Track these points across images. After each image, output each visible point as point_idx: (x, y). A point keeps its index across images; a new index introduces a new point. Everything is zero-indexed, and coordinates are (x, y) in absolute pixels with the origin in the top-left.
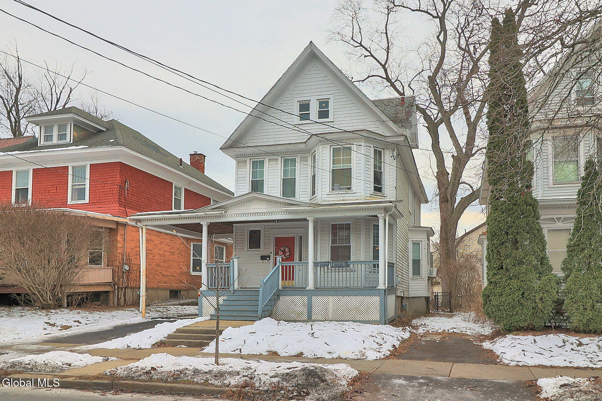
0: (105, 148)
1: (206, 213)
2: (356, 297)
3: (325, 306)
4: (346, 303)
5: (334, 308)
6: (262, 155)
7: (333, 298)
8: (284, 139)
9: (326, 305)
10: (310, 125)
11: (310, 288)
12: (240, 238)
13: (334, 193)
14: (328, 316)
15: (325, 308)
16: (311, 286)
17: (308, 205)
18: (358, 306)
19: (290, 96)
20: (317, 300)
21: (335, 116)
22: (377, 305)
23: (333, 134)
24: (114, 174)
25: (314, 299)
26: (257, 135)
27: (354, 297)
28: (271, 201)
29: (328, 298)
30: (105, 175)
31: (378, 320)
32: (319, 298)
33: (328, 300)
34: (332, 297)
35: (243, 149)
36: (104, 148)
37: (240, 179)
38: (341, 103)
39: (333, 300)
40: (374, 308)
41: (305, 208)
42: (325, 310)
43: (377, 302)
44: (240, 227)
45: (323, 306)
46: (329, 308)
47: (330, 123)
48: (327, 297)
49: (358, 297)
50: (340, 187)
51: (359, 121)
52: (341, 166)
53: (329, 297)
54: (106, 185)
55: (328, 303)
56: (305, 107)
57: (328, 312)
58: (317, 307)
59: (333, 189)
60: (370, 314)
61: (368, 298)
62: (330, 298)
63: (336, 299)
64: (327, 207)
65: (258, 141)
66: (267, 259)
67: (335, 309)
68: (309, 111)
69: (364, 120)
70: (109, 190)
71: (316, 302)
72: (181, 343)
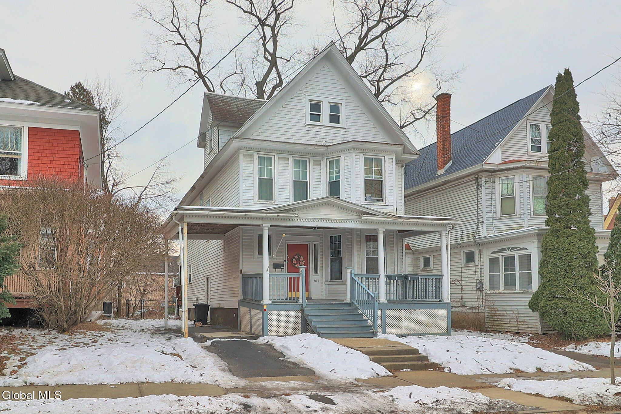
2: (426, 310)
3: (397, 320)
4: (417, 316)
5: (407, 322)
6: (271, 151)
7: (405, 312)
8: (294, 137)
9: (398, 318)
10: (323, 128)
11: (383, 301)
12: (248, 242)
13: (369, 204)
14: (401, 330)
15: (398, 322)
16: (383, 299)
17: (387, 216)
18: (428, 319)
19: (301, 92)
20: (390, 314)
21: (348, 123)
22: (444, 317)
24: (70, 146)
25: (387, 312)
26: (264, 128)
27: (424, 310)
28: (346, 208)
29: (400, 312)
30: (55, 145)
31: (446, 332)
32: (392, 312)
33: (400, 314)
34: (404, 311)
35: (254, 141)
37: (246, 175)
38: (352, 111)
39: (405, 314)
40: (441, 321)
41: (383, 219)
42: (398, 324)
43: (444, 315)
45: (395, 320)
46: (402, 322)
47: (343, 129)
48: (399, 311)
49: (428, 310)
50: (372, 198)
51: (369, 132)
52: (374, 177)
53: (401, 310)
55: (400, 316)
56: (315, 107)
57: (401, 325)
58: (390, 321)
59: (366, 200)
60: (439, 326)
61: (436, 311)
62: (403, 311)
63: (408, 313)
64: (406, 220)
65: (265, 135)
66: (282, 267)
67: (408, 323)
68: (320, 112)
69: (374, 133)
71: (389, 315)
72: (403, 367)
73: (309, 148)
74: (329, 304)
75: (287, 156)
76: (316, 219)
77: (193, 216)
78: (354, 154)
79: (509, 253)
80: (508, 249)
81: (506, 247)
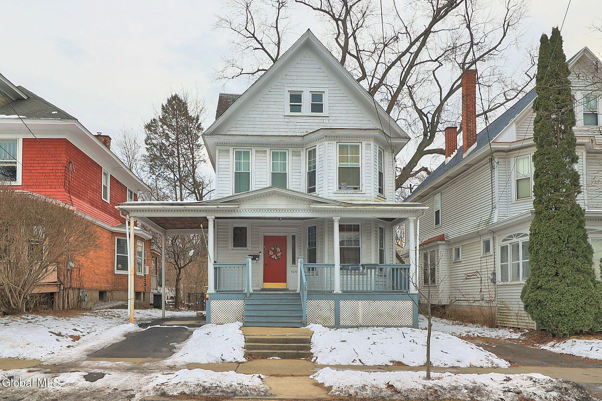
0: (52, 121)
1: (218, 206)
2: (387, 301)
3: (354, 311)
4: (377, 307)
5: (364, 313)
6: (248, 145)
7: (363, 303)
8: (273, 130)
9: (355, 310)
10: (303, 118)
11: (337, 291)
12: (222, 235)
13: (342, 192)
14: (357, 321)
15: (354, 313)
16: (337, 289)
17: (338, 204)
18: (390, 311)
19: (280, 84)
20: (345, 305)
21: (331, 112)
22: (409, 309)
23: (343, 130)
24: (58, 152)
25: (342, 303)
26: (241, 122)
27: (385, 301)
29: (357, 303)
30: (44, 152)
31: (411, 325)
32: (348, 303)
33: (357, 305)
34: (362, 301)
35: (230, 137)
36: (50, 121)
37: (222, 170)
38: (336, 98)
39: (363, 305)
40: (406, 313)
41: (334, 207)
42: (354, 315)
43: (409, 307)
44: (224, 223)
45: (351, 311)
46: (358, 313)
47: (325, 118)
48: (356, 301)
49: (390, 301)
50: (348, 186)
51: (356, 119)
52: (350, 164)
53: (358, 301)
54: (45, 165)
55: (357, 307)
56: (296, 98)
57: (357, 317)
58: (346, 312)
59: (340, 188)
60: (403, 319)
61: (400, 302)
62: (360, 302)
63: (367, 304)
64: (359, 207)
65: (242, 129)
66: (257, 259)
67: (366, 314)
68: (301, 103)
69: (361, 119)
70: (51, 171)
71: (344, 306)
72: (272, 355)
73: (284, 139)
74: (275, 294)
75: (264, 149)
76: (262, 209)
77: (137, 210)
78: (326, 143)
79: (515, 240)
80: (514, 235)
81: (512, 234)
